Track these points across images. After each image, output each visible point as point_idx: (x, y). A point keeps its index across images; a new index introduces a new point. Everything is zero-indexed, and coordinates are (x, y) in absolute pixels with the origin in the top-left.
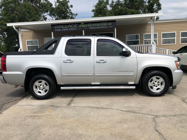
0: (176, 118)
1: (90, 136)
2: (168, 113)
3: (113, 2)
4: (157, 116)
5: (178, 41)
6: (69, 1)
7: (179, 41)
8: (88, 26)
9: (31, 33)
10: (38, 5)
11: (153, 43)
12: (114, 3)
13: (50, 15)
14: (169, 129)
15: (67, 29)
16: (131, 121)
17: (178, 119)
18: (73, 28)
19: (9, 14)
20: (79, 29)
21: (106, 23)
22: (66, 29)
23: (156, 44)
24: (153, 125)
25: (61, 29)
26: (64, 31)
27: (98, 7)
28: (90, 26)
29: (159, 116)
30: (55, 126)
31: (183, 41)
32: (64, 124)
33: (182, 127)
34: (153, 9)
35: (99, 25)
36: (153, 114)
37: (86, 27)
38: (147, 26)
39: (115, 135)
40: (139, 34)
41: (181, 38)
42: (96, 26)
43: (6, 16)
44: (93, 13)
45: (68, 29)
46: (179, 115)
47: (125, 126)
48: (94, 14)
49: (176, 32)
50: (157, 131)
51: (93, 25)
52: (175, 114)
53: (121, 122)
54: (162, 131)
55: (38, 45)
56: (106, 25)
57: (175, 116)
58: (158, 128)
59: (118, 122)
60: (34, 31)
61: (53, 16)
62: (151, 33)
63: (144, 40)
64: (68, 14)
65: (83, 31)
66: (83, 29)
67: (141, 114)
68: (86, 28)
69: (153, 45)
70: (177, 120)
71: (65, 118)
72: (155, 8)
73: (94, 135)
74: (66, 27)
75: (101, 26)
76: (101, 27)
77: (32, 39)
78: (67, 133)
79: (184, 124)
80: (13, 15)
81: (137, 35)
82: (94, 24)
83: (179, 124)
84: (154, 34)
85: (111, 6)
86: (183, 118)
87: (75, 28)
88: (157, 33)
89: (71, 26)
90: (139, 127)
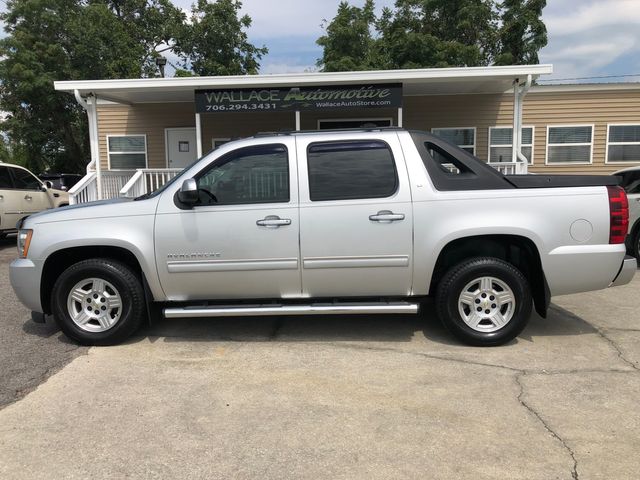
0: (577, 378)
1: (348, 412)
2: (555, 366)
3: (387, 14)
4: (524, 372)
5: (599, 154)
6: (239, 5)
7: (602, 156)
8: (314, 98)
9: (123, 113)
10: (137, 15)
11: (518, 160)
12: (390, 15)
13: (177, 51)
14: (557, 400)
15: (245, 107)
16: (456, 382)
17: (583, 380)
18: (264, 103)
19: (41, 43)
20: (284, 106)
21: (372, 92)
22: (242, 104)
23: (529, 161)
24: (515, 391)
25: (226, 103)
26: (235, 110)
27: (340, 29)
28: (320, 98)
29: (531, 372)
30: (250, 387)
31: (617, 155)
32: (272, 383)
33: (591, 398)
34: (522, 43)
35: (348, 97)
36: (514, 366)
37: (306, 101)
38: (502, 104)
39: (416, 411)
40: (475, 128)
41: (610, 146)
42: (339, 100)
43: (31, 49)
44: (322, 49)
45: (249, 104)
46: (587, 370)
47: (441, 392)
48: (326, 53)
49: (593, 125)
50: (523, 404)
51: (331, 95)
52: (575, 367)
53: (426, 384)
54: (537, 405)
55: (146, 152)
56: (370, 96)
57: (574, 371)
58: (526, 399)
59: (419, 383)
60: (132, 104)
61: (186, 52)
62: (513, 124)
63: (490, 146)
64: (236, 50)
65: (298, 114)
66: (297, 105)
67: (481, 367)
68: (307, 105)
69: (518, 165)
70: (578, 382)
71: (272, 370)
72: (528, 39)
73: (360, 410)
74: (241, 100)
75: (354, 99)
76: (354, 104)
77: (127, 132)
78: (288, 403)
79: (597, 393)
80: (55, 46)
81: (466, 132)
82: (332, 93)
83: (584, 391)
84: (523, 130)
85: (382, 26)
86: (595, 377)
87: (270, 102)
88: (533, 127)
89: (259, 98)
90: (476, 396)
